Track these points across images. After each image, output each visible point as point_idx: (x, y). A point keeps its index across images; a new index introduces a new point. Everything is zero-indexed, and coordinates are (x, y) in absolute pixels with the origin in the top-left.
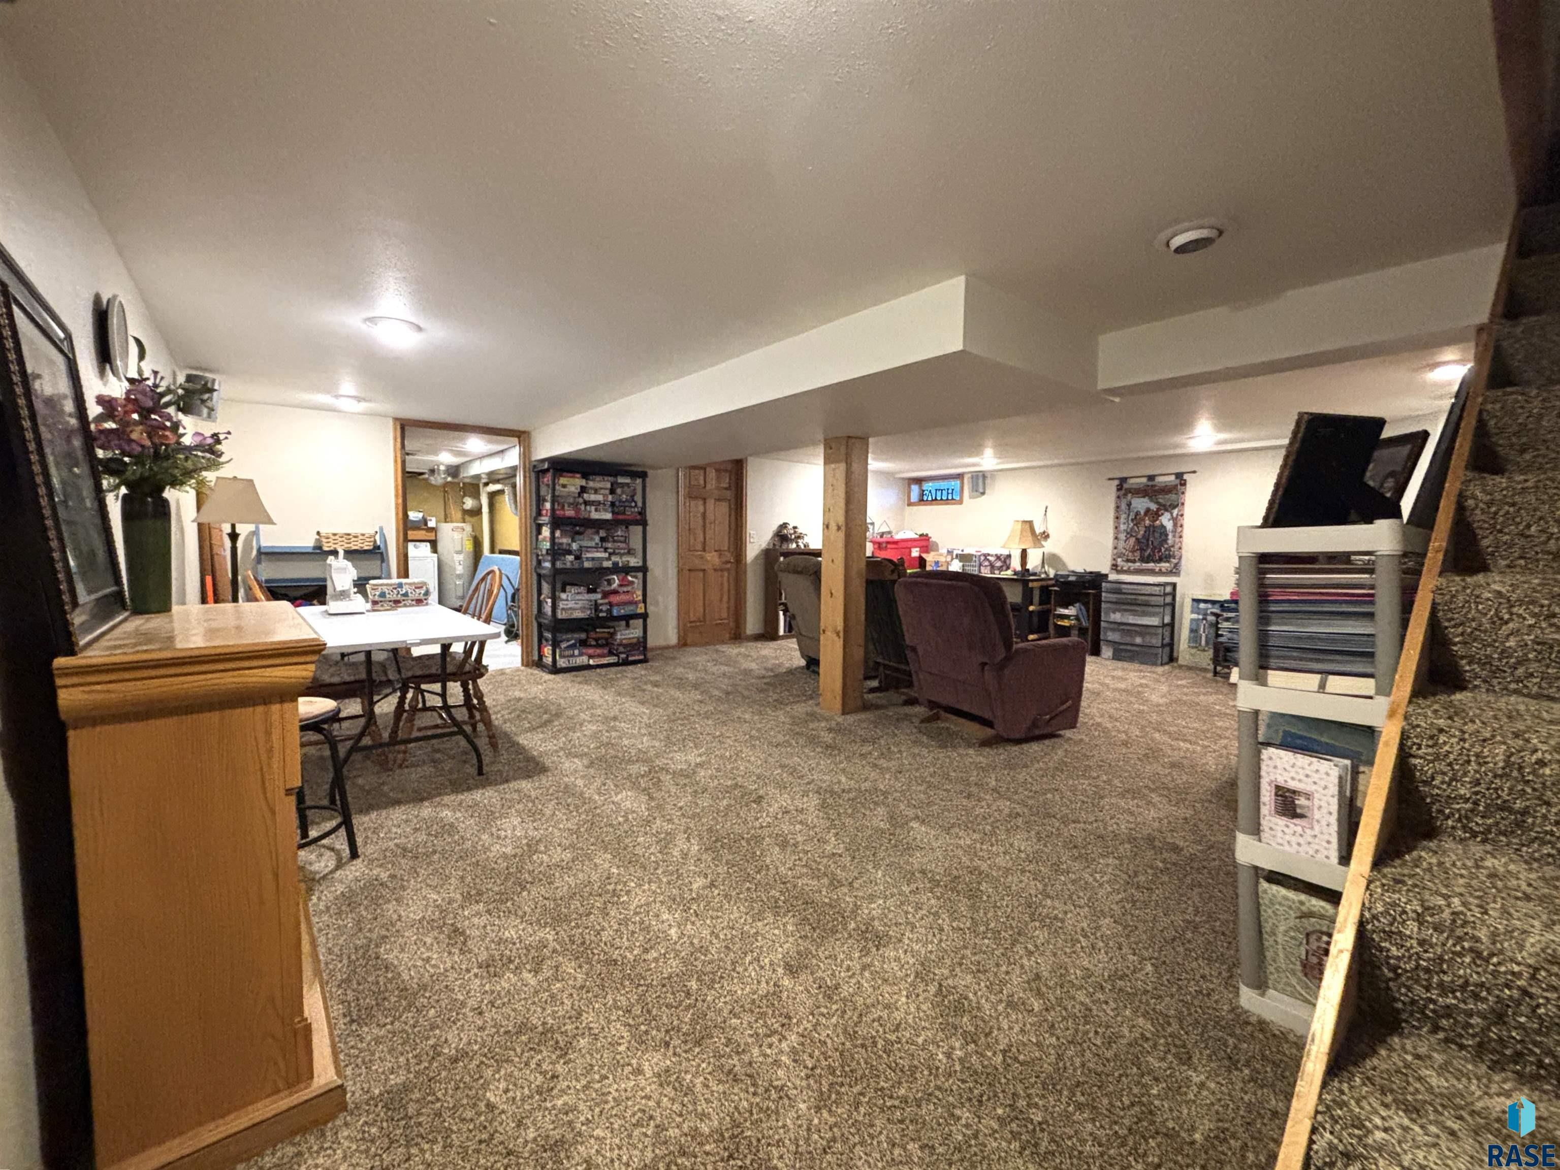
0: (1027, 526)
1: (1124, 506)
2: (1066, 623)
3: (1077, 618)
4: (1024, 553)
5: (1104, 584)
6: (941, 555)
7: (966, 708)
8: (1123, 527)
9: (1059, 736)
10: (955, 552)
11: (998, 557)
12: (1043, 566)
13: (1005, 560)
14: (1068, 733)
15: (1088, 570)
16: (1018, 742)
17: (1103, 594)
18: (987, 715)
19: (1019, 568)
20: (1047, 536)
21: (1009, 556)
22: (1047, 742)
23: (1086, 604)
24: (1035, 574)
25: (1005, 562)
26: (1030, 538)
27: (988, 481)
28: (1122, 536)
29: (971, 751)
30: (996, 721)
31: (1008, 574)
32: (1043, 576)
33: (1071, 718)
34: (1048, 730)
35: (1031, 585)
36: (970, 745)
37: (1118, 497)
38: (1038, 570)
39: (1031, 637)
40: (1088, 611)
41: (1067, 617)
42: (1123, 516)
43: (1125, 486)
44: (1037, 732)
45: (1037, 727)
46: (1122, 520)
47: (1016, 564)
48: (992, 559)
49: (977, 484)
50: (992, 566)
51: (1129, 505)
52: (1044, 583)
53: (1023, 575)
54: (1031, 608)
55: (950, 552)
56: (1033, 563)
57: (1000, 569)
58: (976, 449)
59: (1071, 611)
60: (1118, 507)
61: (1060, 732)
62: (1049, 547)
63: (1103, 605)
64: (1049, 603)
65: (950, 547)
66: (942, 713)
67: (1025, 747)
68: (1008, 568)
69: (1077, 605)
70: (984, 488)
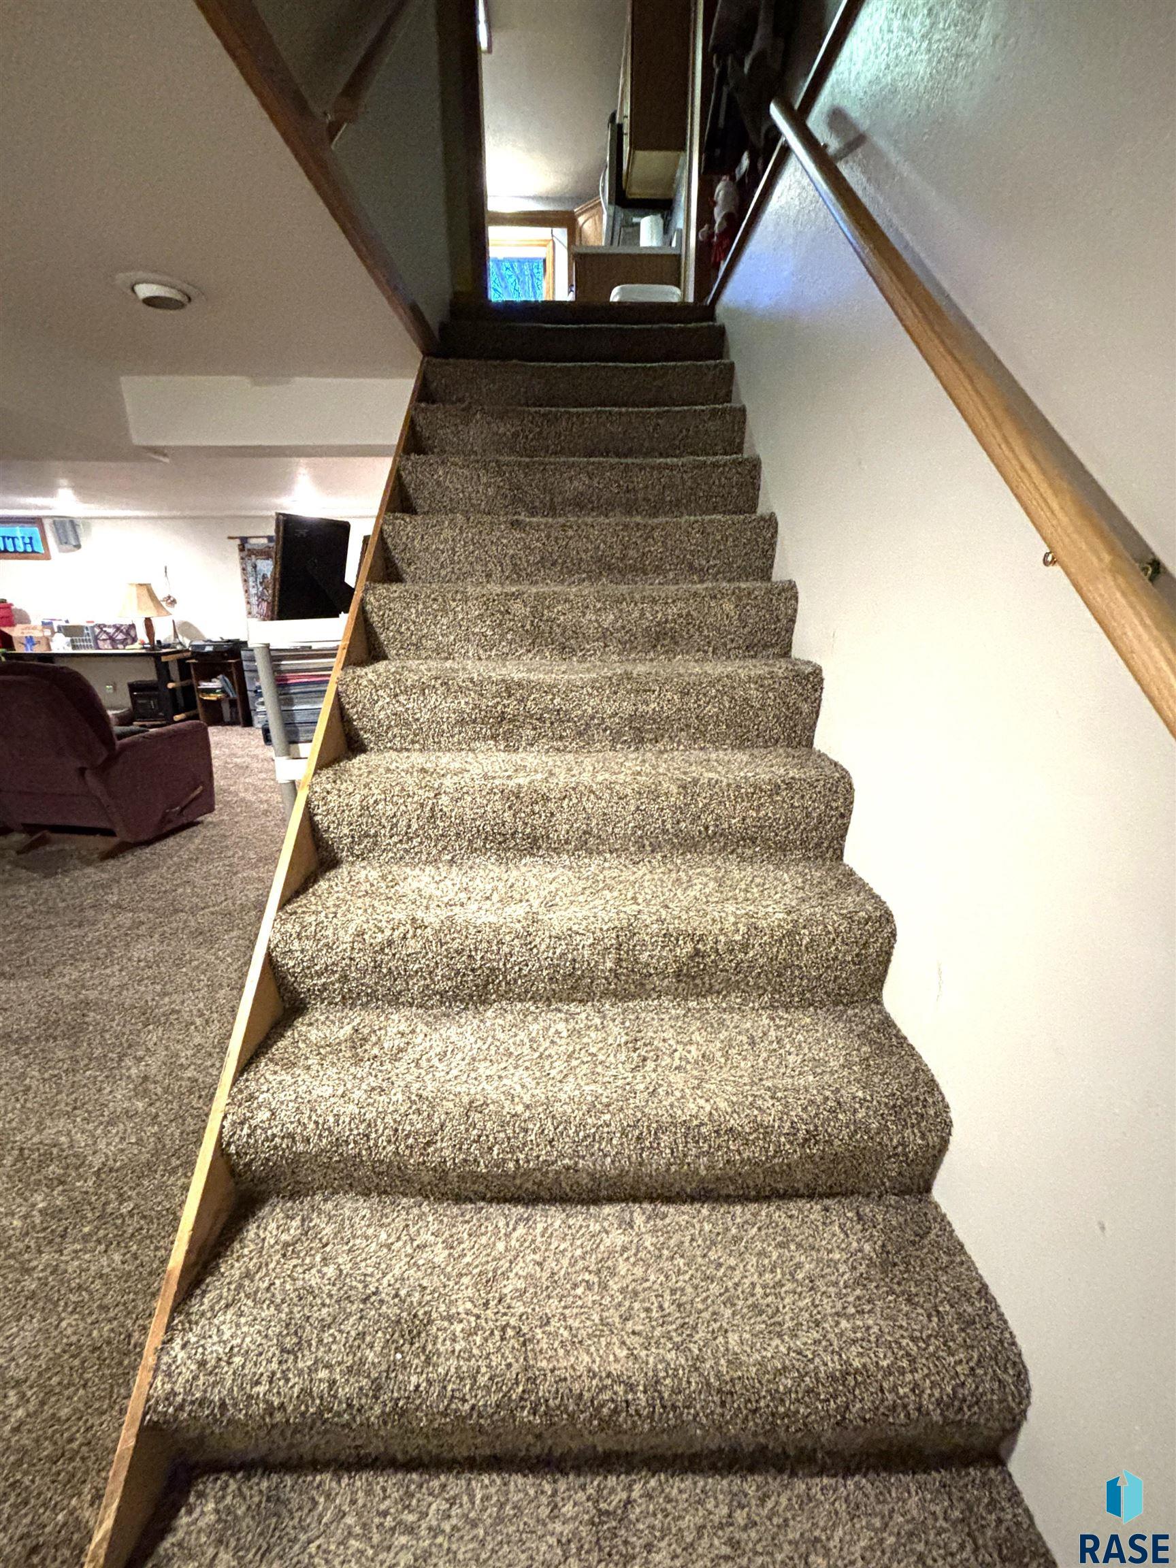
0: (145, 592)
1: (249, 569)
2: (213, 697)
3: (223, 691)
4: (148, 623)
5: (243, 653)
6: (35, 628)
7: (75, 822)
8: (253, 591)
9: (198, 823)
10: (55, 625)
11: (118, 628)
12: (176, 636)
13: (129, 632)
14: (209, 818)
15: (226, 637)
16: (148, 843)
17: (245, 663)
18: (104, 824)
19: (147, 640)
20: (174, 602)
21: (133, 626)
22: (184, 834)
23: (229, 675)
24: (168, 646)
25: (128, 633)
26: (150, 604)
27: (81, 530)
28: (254, 600)
29: (90, 870)
30: (117, 830)
31: (135, 648)
32: (179, 647)
33: (206, 802)
34: (184, 820)
35: (164, 659)
36: (89, 863)
37: (242, 558)
38: (172, 641)
39: (177, 717)
40: (233, 684)
41: (212, 691)
42: (251, 579)
43: (247, 546)
44: (169, 827)
45: (170, 821)
46: (251, 584)
47: (141, 634)
48: (111, 631)
49: (66, 537)
50: (112, 639)
51: (255, 567)
52: (178, 656)
53: (153, 648)
54: (170, 685)
55: (47, 625)
56: (163, 633)
57: (124, 642)
58: (46, 487)
59: (215, 684)
60: (244, 569)
61: (200, 819)
62: (179, 614)
63: (247, 674)
64: (189, 677)
65: (47, 617)
66: (48, 834)
67: (158, 846)
68: (134, 640)
69: (220, 676)
70: (77, 538)
